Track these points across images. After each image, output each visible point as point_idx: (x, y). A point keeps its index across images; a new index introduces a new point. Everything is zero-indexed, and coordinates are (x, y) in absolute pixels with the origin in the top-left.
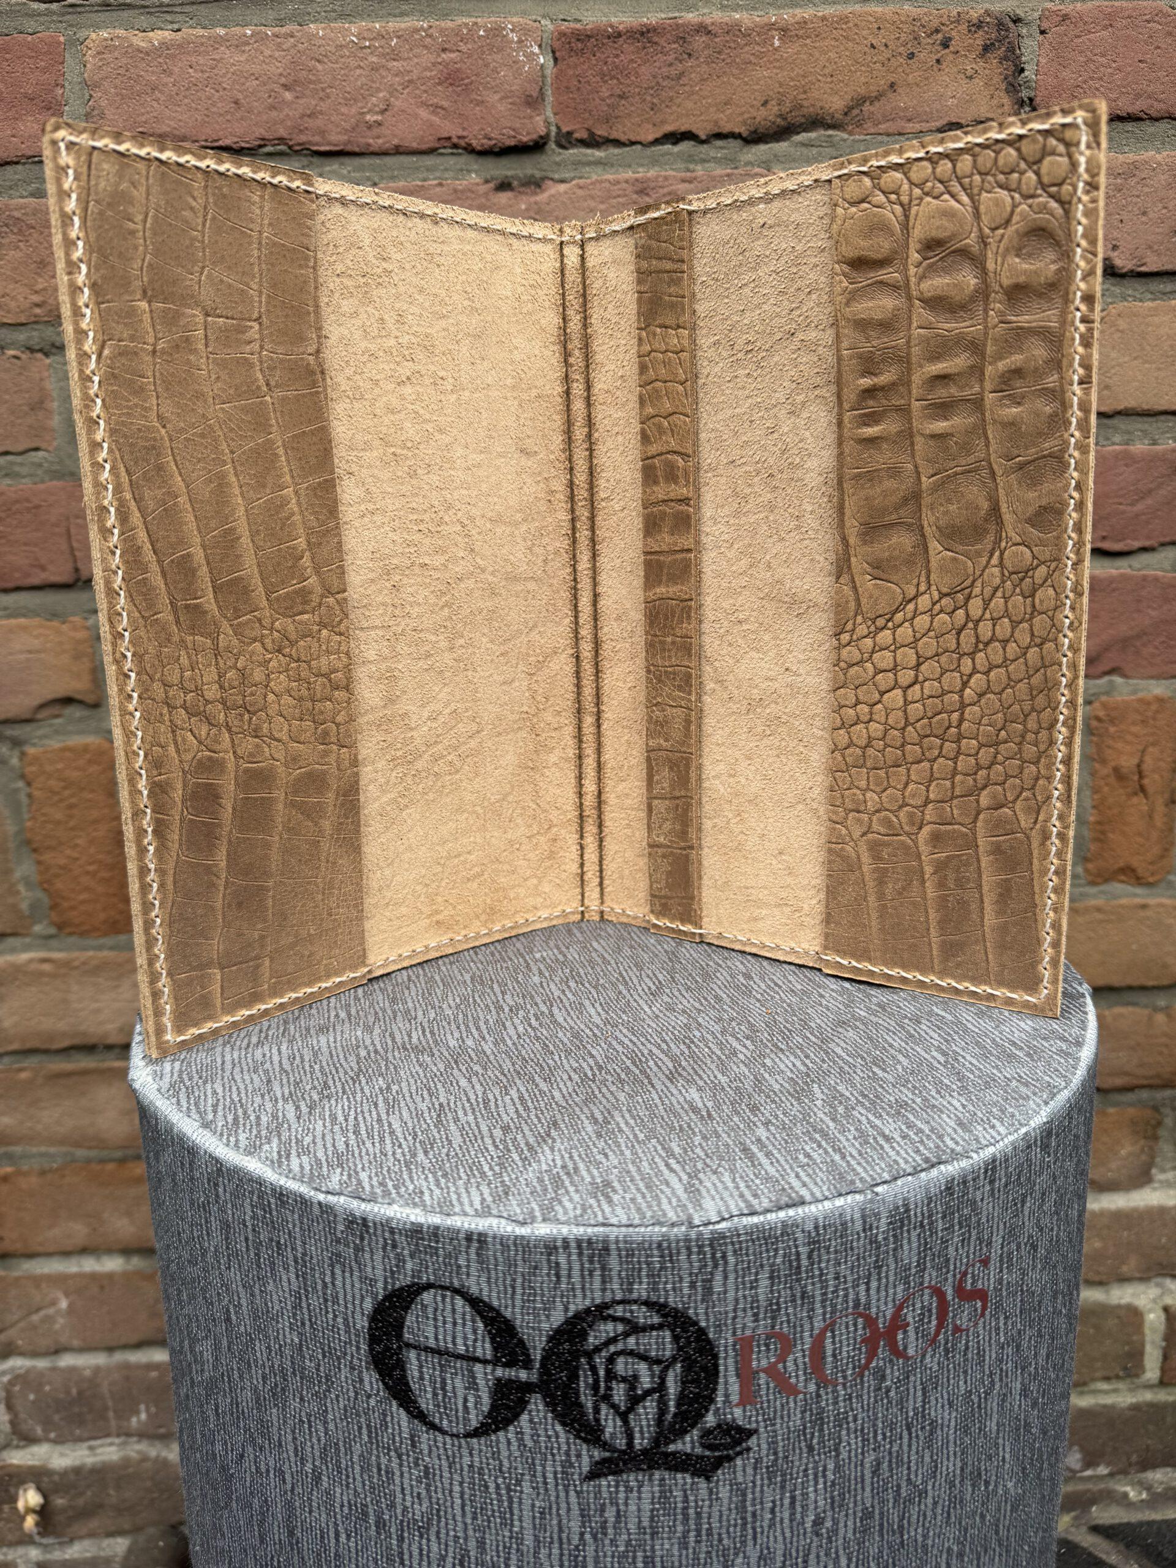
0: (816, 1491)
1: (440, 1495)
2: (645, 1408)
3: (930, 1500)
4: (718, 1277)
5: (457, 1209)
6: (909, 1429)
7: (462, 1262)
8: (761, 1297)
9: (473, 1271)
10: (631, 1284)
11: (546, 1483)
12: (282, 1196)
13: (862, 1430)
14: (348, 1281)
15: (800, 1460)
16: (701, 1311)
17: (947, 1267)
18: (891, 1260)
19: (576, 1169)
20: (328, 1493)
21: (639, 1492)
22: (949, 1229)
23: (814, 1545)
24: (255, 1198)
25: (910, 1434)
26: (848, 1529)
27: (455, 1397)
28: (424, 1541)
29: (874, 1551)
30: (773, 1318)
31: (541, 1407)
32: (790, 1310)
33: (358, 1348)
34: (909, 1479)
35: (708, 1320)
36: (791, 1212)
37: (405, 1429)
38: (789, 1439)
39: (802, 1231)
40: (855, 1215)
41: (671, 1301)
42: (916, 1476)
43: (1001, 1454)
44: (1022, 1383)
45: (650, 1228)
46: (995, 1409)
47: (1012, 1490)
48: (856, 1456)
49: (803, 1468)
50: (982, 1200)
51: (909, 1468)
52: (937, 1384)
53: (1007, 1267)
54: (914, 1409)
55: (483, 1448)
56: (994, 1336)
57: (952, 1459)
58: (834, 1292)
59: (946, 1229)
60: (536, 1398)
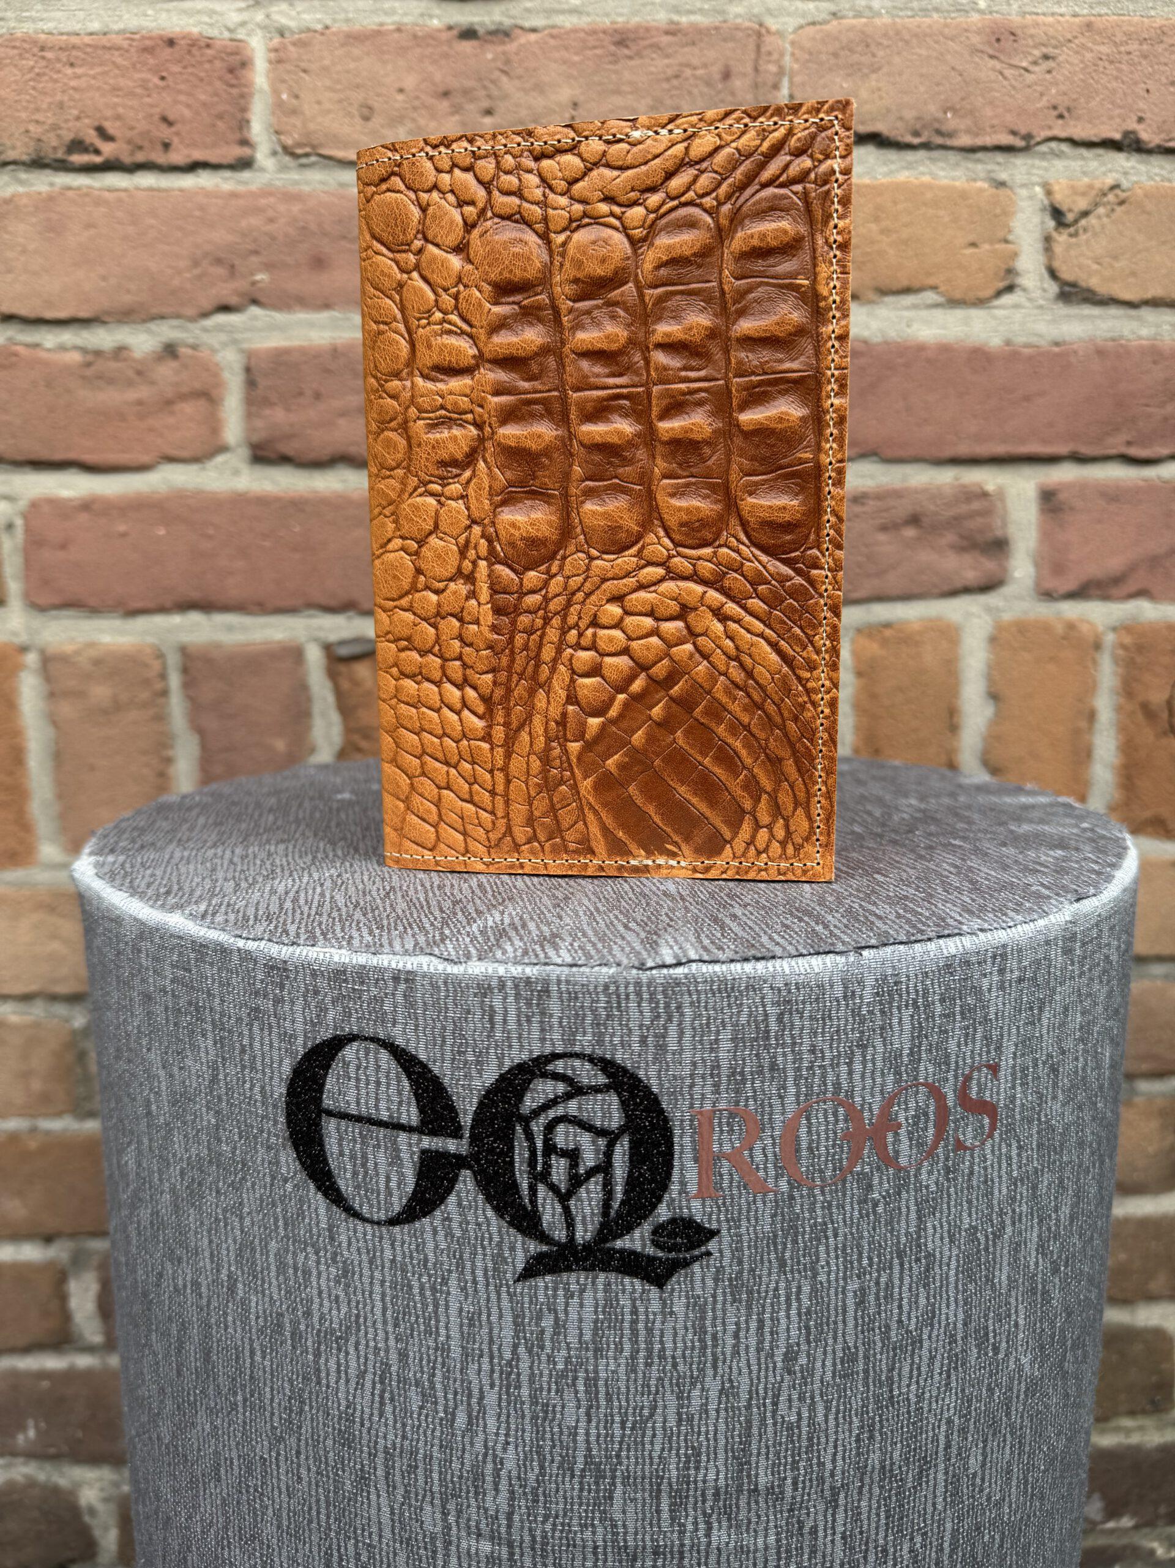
0: (788, 1317)
1: (360, 1298)
3: (925, 1352)
4: (673, 1033)
5: (386, 951)
6: (900, 1257)
7: (388, 1007)
8: (724, 1064)
9: (400, 1019)
10: (574, 1034)
11: (475, 1282)
12: (201, 948)
13: (844, 1246)
14: (267, 1041)
15: (770, 1278)
16: (652, 1073)
17: (948, 1064)
18: (878, 1042)
19: (524, 926)
20: (243, 1304)
21: (581, 1298)
23: (785, 1385)
25: (902, 1265)
26: (825, 1369)
27: (377, 1175)
28: (342, 1355)
29: (856, 1403)
30: (737, 1091)
31: (471, 1185)
32: (757, 1084)
34: (900, 1321)
35: (661, 1085)
36: (760, 966)
37: (323, 1219)
38: (756, 1248)
39: (772, 988)
40: (835, 978)
41: (619, 1057)
42: (909, 1319)
43: (1013, 1317)
44: (1040, 1236)
45: (597, 969)
46: (1006, 1259)
47: (1027, 1368)
48: (837, 1280)
49: (772, 1285)
50: (990, 990)
51: (900, 1307)
52: (935, 1209)
53: (1022, 1085)
54: (907, 1234)
55: (406, 1237)
56: (1004, 1165)
57: (953, 1307)
58: (809, 1069)
59: (945, 1016)
60: (466, 1174)
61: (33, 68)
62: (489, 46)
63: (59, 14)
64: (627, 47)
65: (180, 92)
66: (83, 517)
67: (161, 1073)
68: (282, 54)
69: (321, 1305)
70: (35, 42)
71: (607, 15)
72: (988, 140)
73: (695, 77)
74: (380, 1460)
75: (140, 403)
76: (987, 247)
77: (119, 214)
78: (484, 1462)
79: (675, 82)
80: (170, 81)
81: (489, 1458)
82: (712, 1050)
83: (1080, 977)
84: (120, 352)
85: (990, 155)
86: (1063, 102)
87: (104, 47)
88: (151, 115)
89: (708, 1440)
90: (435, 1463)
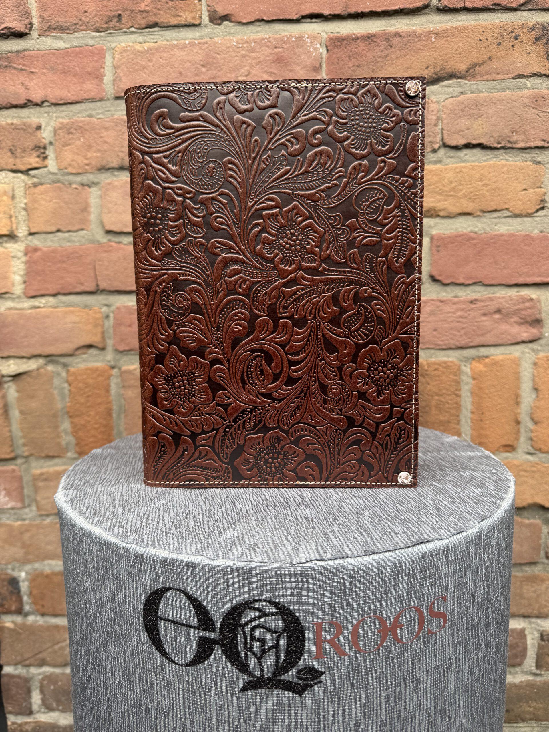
0: (356, 708)
1: (174, 696)
3: (417, 721)
4: (305, 591)
5: (184, 552)
6: (404, 681)
7: (184, 577)
8: (326, 603)
9: (190, 582)
10: (262, 591)
11: (222, 692)
12: (108, 544)
13: (380, 678)
14: (135, 586)
15: (347, 691)
16: (296, 608)
17: (423, 598)
18: (393, 591)
19: (243, 538)
20: (125, 694)
21: (267, 700)
22: (424, 578)
24: (97, 547)
25: (405, 684)
26: (373, 730)
28: (166, 719)
30: (332, 615)
31: (220, 652)
32: (341, 611)
33: (139, 620)
34: (405, 708)
35: (300, 613)
36: (341, 561)
37: (159, 661)
38: (341, 679)
39: (347, 571)
40: (374, 566)
41: (282, 601)
42: (410, 707)
43: (458, 703)
44: (469, 667)
45: (271, 564)
46: (453, 678)
47: (465, 725)
48: (377, 692)
49: (349, 695)
50: (442, 566)
51: (405, 702)
52: (420, 659)
53: (458, 603)
54: (407, 671)
55: (193, 672)
56: (451, 638)
57: (429, 701)
58: (363, 604)
59: (422, 578)
69: (158, 698)
82: (321, 598)
83: (484, 553)
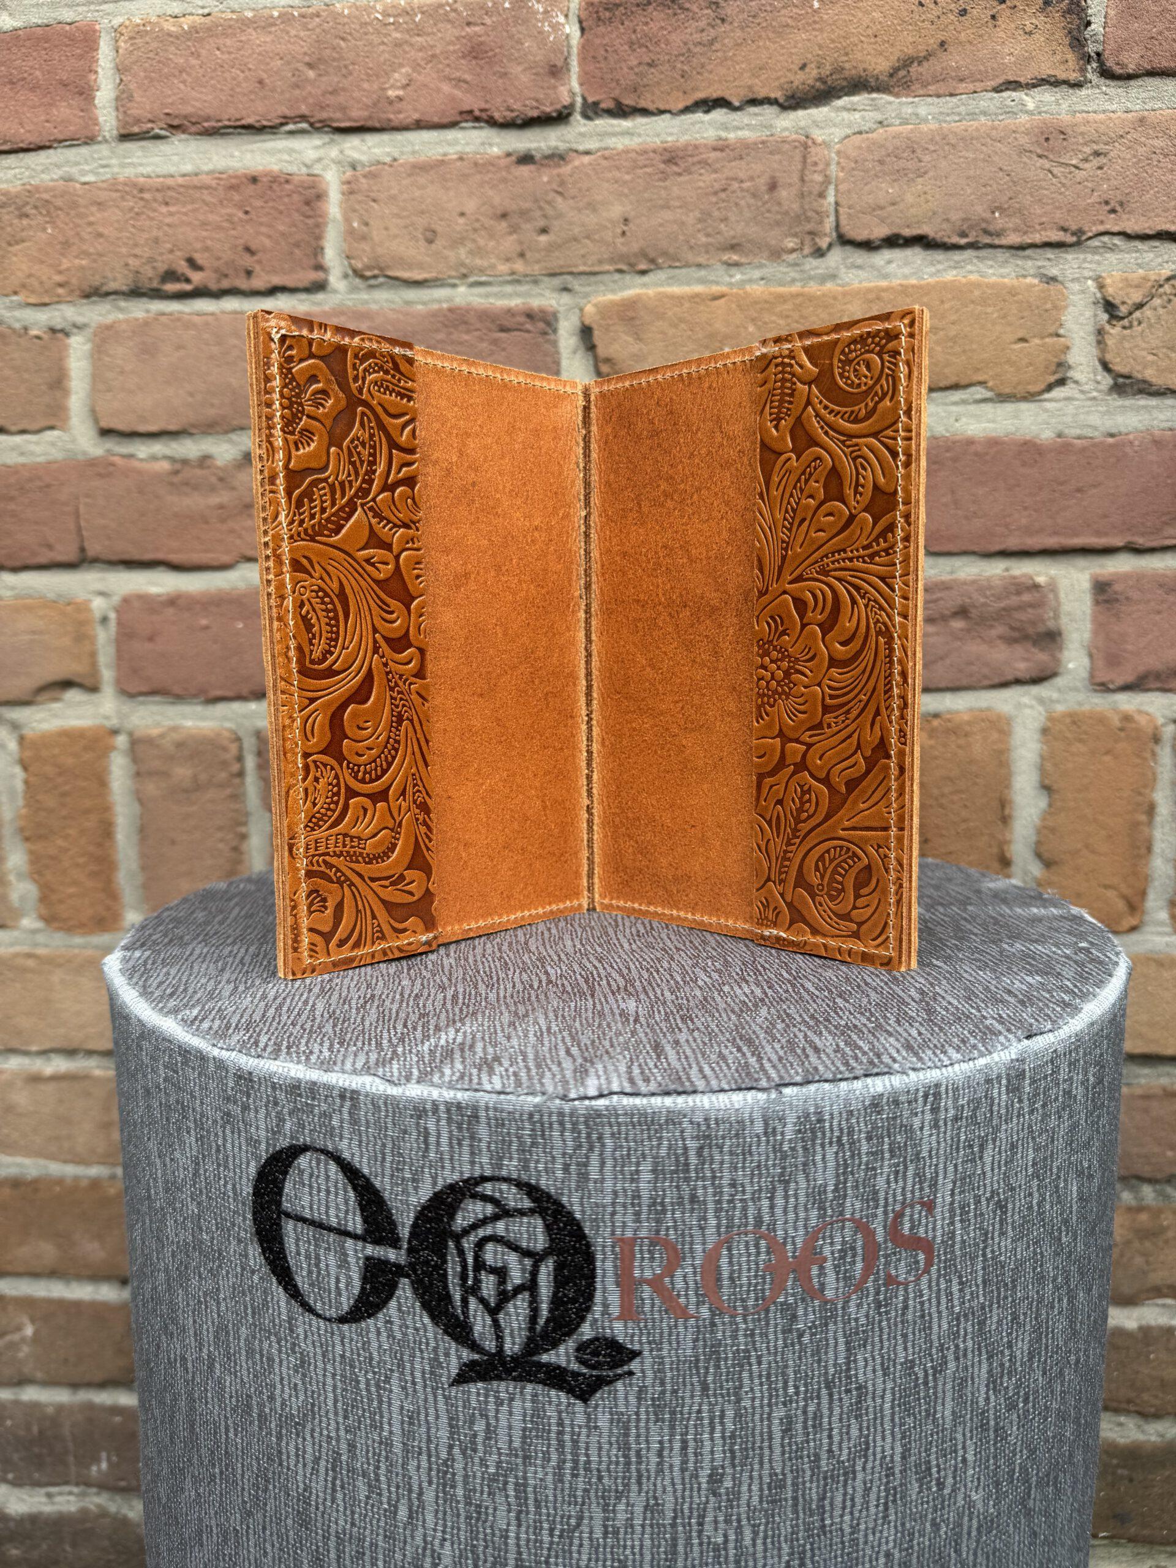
0: (712, 1439)
1: (315, 1388)
2: (516, 1307)
3: (859, 1484)
4: (594, 1163)
5: (337, 1069)
6: (828, 1387)
7: (335, 1123)
8: (645, 1194)
9: (346, 1133)
10: (501, 1159)
11: (414, 1383)
13: (769, 1376)
14: (237, 1143)
15: (692, 1400)
17: (876, 1200)
18: (801, 1178)
20: (220, 1383)
21: (510, 1406)
22: (877, 1154)
23: (711, 1506)
24: (167, 1059)
25: (831, 1395)
26: (751, 1494)
27: (328, 1275)
28: (300, 1440)
29: (786, 1529)
30: (658, 1221)
31: (409, 1293)
32: (678, 1215)
34: (830, 1451)
36: (680, 1100)
37: (284, 1311)
38: (678, 1370)
39: (691, 1123)
40: (755, 1115)
41: (543, 1183)
42: (841, 1449)
43: (961, 1453)
44: (990, 1372)
45: (522, 1098)
46: (949, 1394)
47: (980, 1505)
48: (762, 1407)
49: (695, 1408)
50: (921, 1129)
51: (830, 1437)
52: (866, 1341)
53: (962, 1221)
54: (835, 1365)
55: (354, 1336)
56: (943, 1300)
57: (889, 1440)
58: (729, 1202)
59: (872, 1153)
60: (404, 1283)
61: (131, 209)
62: (543, 169)
63: (157, 159)
64: (676, 164)
65: (261, 224)
66: (170, 611)
67: (158, 1161)
68: (353, 186)
69: (283, 1391)
70: (135, 185)
71: (658, 135)
72: (1037, 238)
73: (742, 190)
74: (332, 1544)
75: (221, 507)
76: (1037, 341)
77: (206, 336)
78: (424, 1556)
79: (723, 195)
80: (253, 215)
81: (428, 1552)
83: (1031, 1112)
84: (205, 460)
85: (1038, 251)
86: (1115, 197)
87: (196, 187)
88: (236, 246)
89: (634, 1554)
90: (380, 1551)
